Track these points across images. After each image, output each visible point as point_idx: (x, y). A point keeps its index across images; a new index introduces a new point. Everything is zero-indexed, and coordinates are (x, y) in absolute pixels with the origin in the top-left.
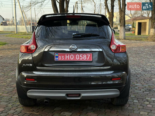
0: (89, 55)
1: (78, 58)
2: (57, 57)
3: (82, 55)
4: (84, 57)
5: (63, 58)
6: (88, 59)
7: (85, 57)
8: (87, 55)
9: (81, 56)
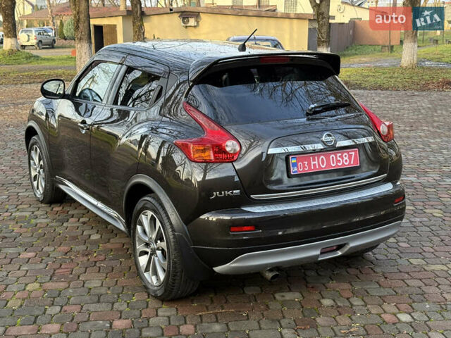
0: (353, 153)
1: (333, 163)
2: (295, 165)
4: (345, 159)
6: (352, 163)
7: (347, 158)
8: (350, 153)
9: (340, 156)
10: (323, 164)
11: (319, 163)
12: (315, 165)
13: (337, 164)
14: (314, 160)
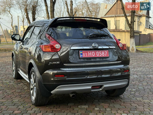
1: (98, 55)
2: (82, 54)
3: (101, 52)
4: (103, 54)
5: (86, 55)
7: (104, 53)
10: (93, 55)
11: (92, 54)
12: (90, 55)
13: (99, 55)
14: (90, 53)
